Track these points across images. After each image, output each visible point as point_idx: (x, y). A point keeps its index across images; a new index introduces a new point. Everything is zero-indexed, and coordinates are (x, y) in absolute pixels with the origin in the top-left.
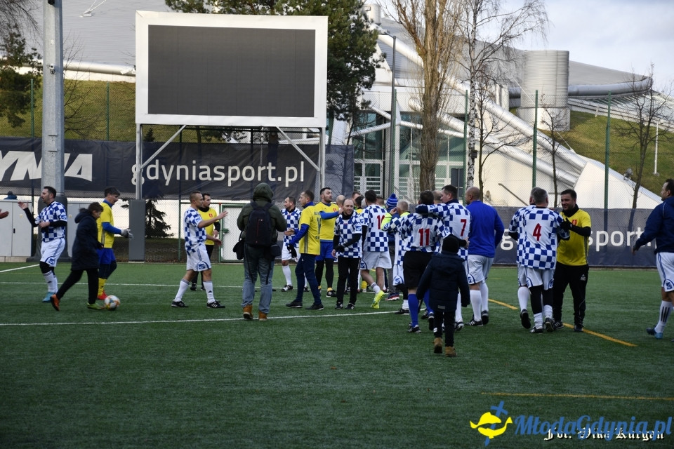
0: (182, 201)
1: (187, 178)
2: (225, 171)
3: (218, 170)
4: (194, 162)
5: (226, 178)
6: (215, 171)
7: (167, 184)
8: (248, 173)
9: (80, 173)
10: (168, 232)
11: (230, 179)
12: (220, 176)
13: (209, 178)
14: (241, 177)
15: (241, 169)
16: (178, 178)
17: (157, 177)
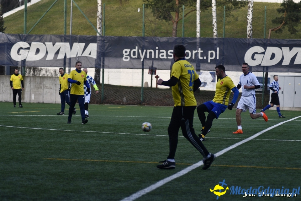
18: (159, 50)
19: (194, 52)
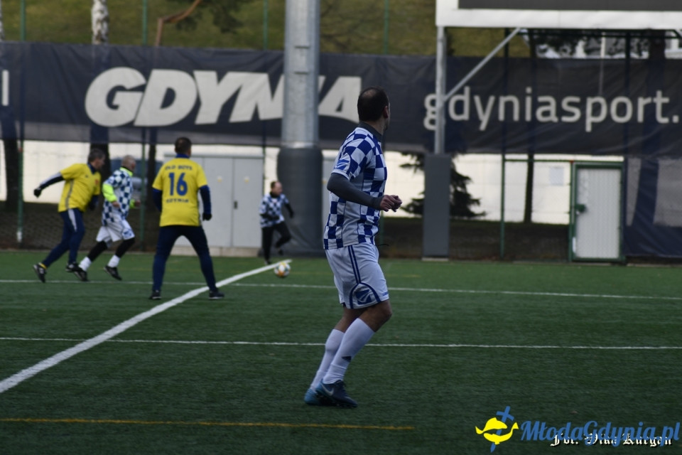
0: (508, 157)
1: (516, 117)
2: (582, 106)
3: (571, 104)
4: (529, 90)
5: (583, 117)
6: (565, 106)
7: (483, 127)
8: (621, 110)
9: (340, 109)
10: (475, 209)
11: (590, 120)
12: (572, 114)
13: (553, 118)
14: (609, 116)
15: (609, 102)
16: (501, 117)
17: (465, 116)
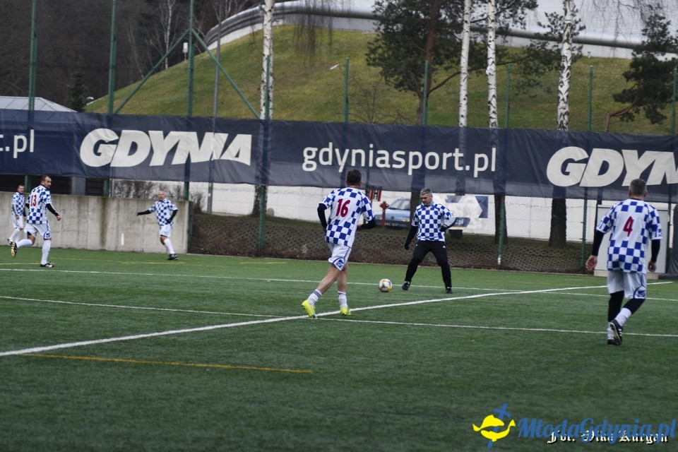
18: (375, 150)
19: (446, 156)
